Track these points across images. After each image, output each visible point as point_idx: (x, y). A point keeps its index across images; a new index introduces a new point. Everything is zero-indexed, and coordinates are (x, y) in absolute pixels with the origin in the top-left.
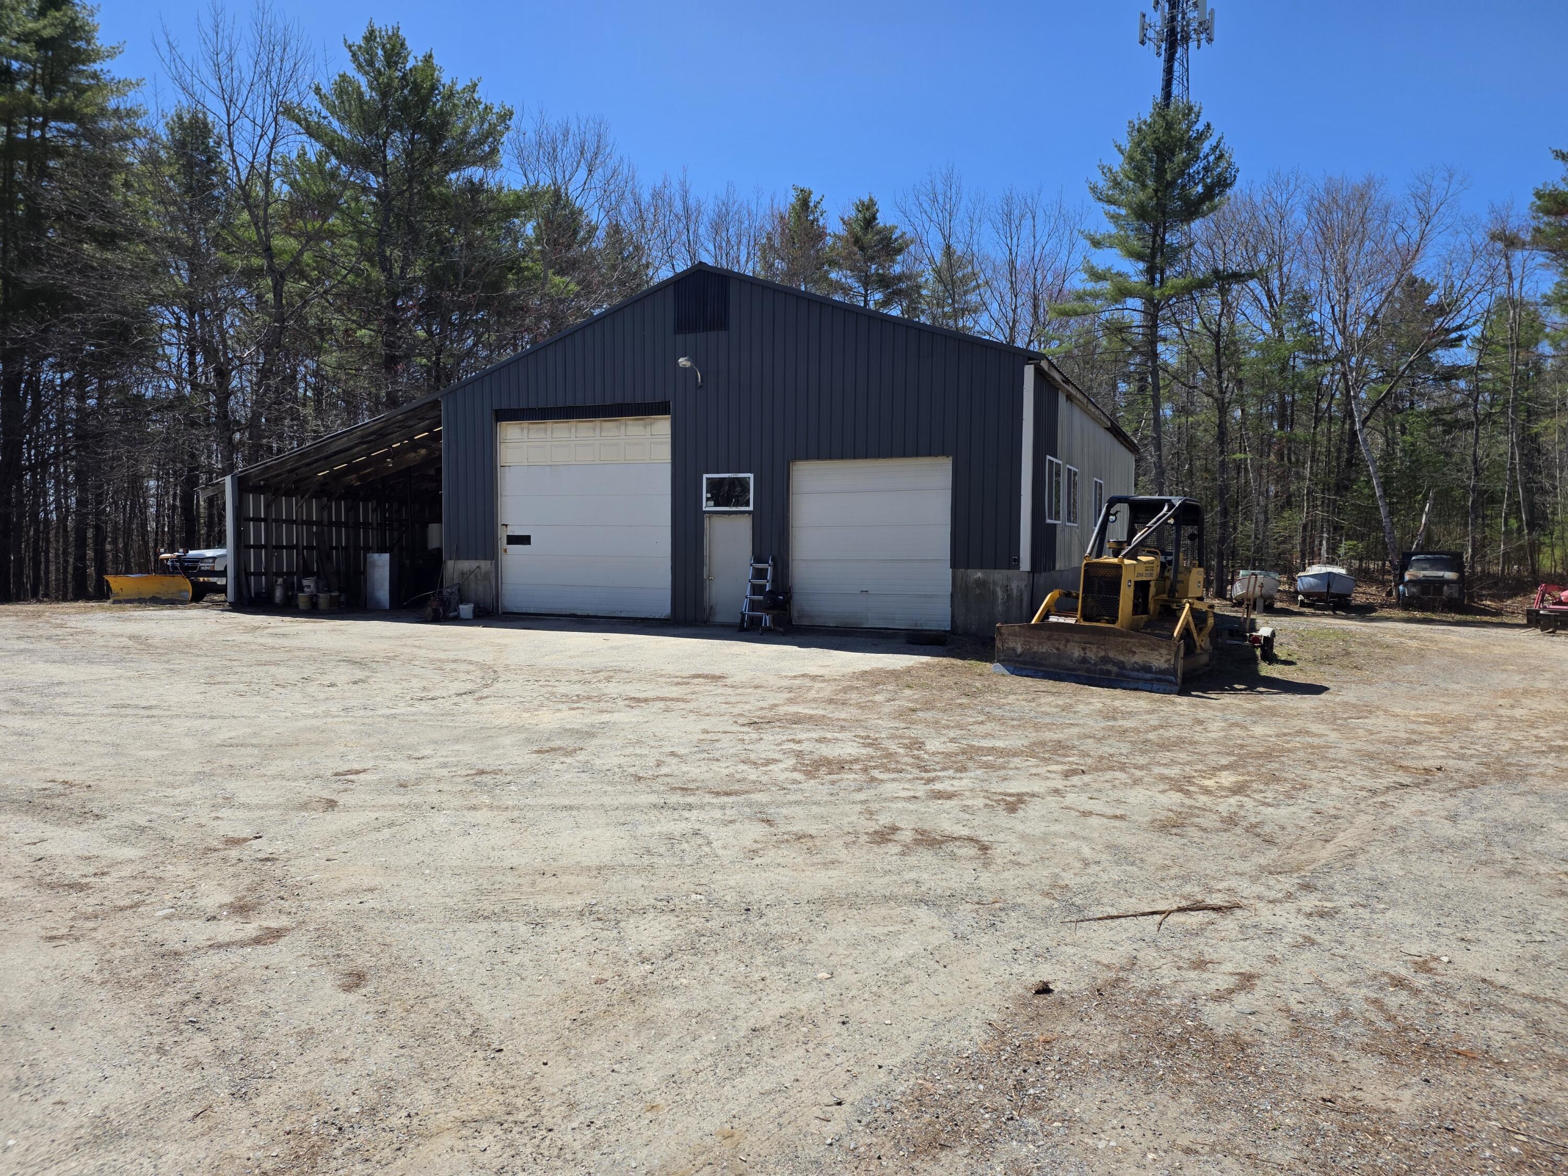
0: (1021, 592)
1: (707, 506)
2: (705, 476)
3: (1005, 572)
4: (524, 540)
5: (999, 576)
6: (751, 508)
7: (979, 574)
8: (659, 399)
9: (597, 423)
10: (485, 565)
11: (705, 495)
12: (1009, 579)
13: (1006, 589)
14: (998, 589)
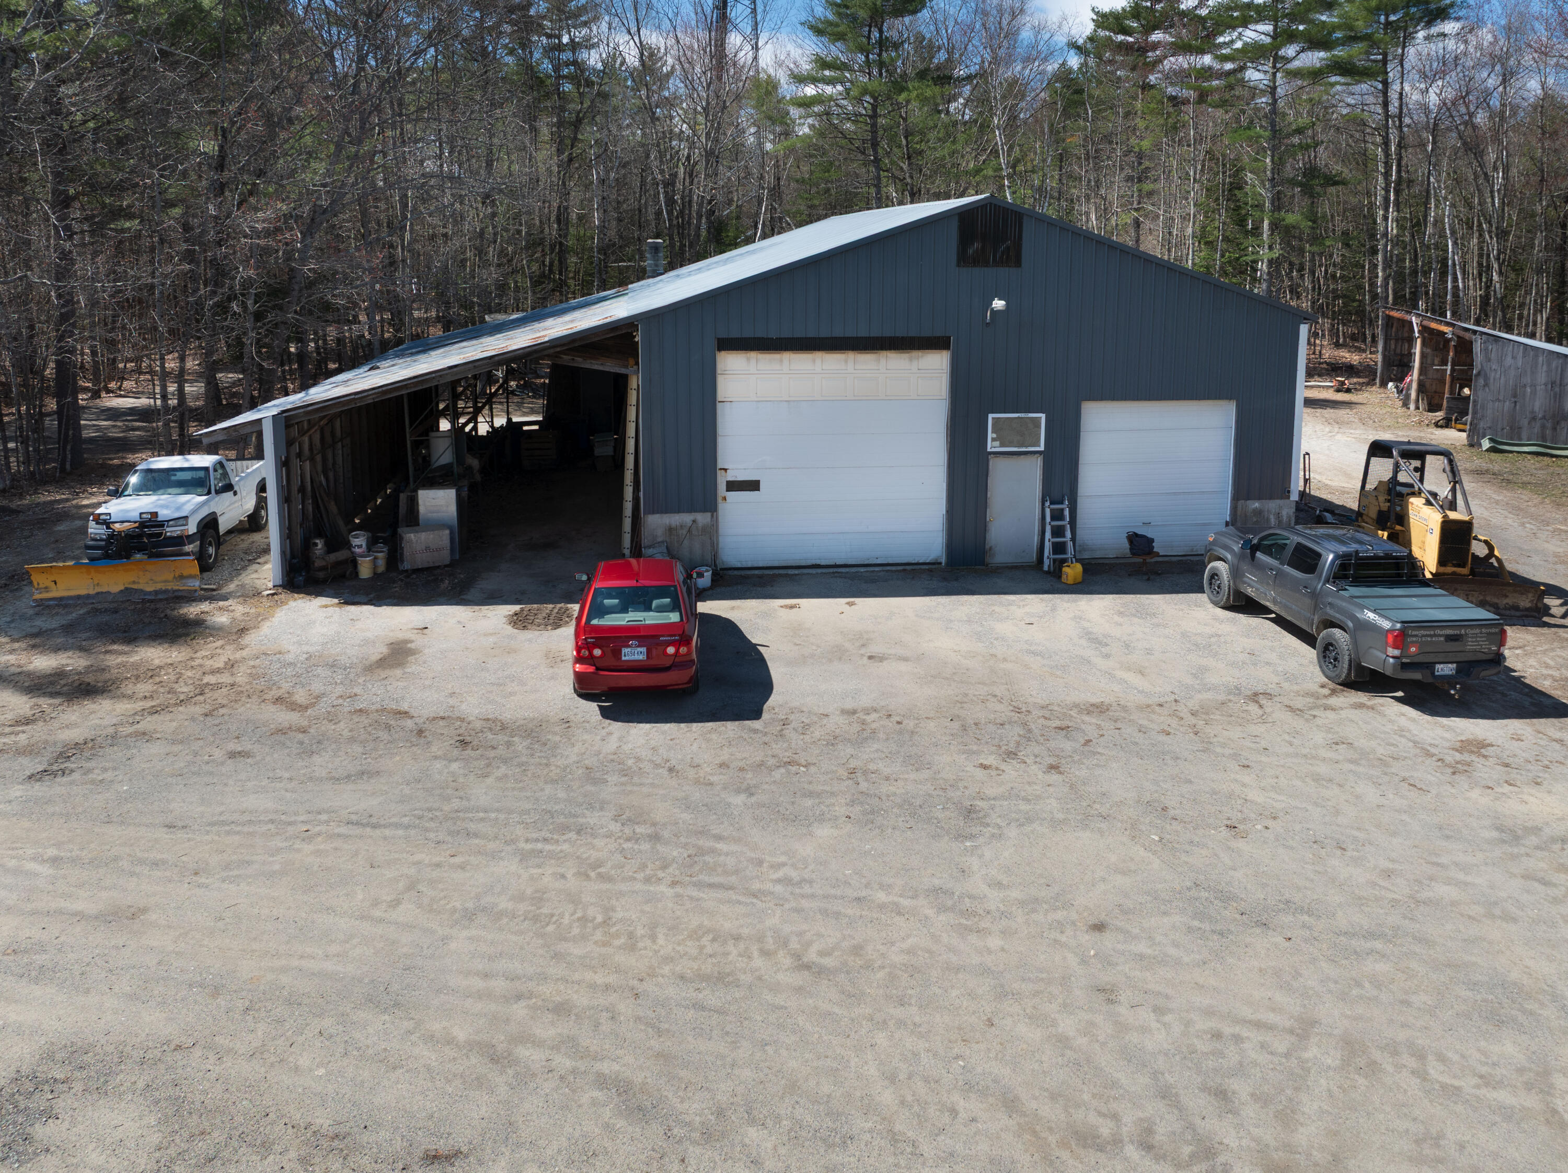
0: (1289, 517)
1: (992, 445)
2: (991, 416)
3: (1278, 502)
4: (754, 486)
5: (1272, 505)
6: (1042, 448)
7: (1257, 505)
8: (939, 333)
9: (851, 356)
10: (703, 518)
11: (990, 435)
12: (1280, 507)
13: (1278, 515)
14: (1272, 517)
